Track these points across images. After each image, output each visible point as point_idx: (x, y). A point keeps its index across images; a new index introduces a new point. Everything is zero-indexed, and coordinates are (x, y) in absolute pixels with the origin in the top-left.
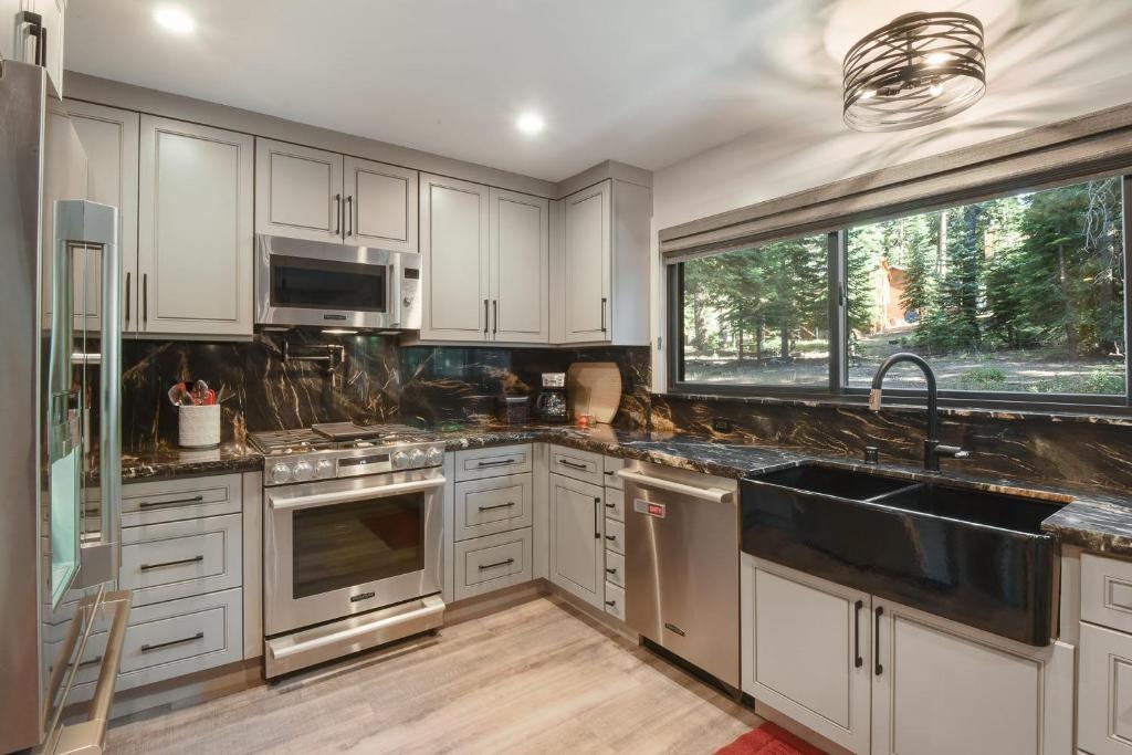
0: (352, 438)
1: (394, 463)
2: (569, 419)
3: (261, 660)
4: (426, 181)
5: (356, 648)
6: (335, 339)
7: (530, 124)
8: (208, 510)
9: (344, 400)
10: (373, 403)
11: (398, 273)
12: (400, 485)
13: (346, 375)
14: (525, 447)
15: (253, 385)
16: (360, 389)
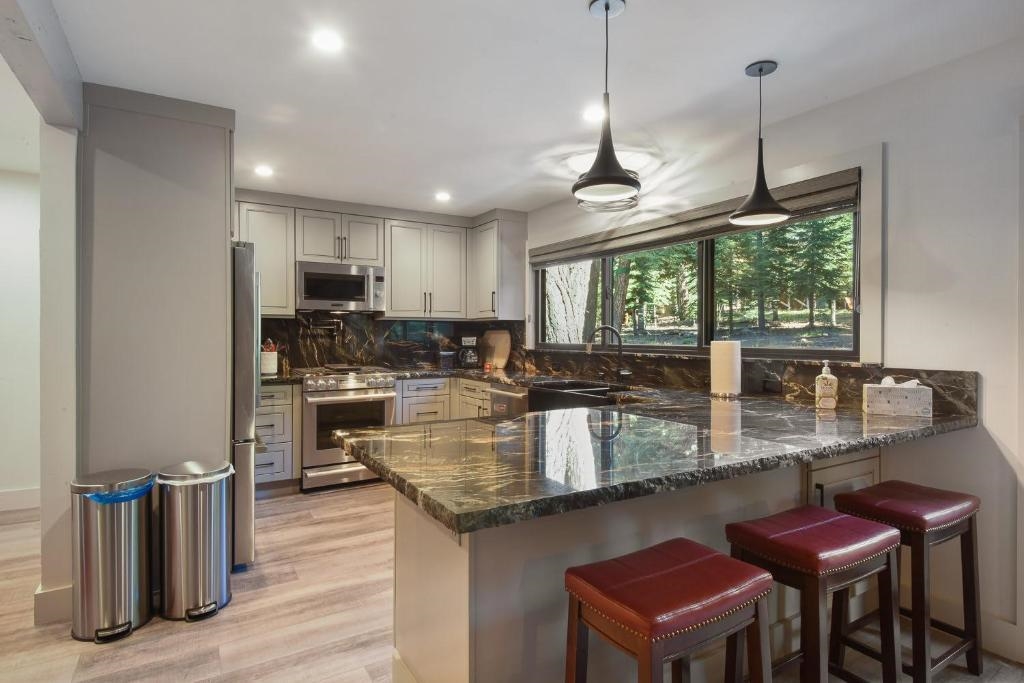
0: (345, 370)
1: (368, 384)
2: (480, 366)
3: (300, 481)
4: (389, 223)
5: (345, 480)
6: (337, 316)
7: (443, 198)
8: (276, 402)
9: (341, 352)
10: (359, 354)
11: (372, 278)
12: (372, 395)
13: (344, 337)
14: (446, 380)
15: (293, 342)
16: (352, 346)
